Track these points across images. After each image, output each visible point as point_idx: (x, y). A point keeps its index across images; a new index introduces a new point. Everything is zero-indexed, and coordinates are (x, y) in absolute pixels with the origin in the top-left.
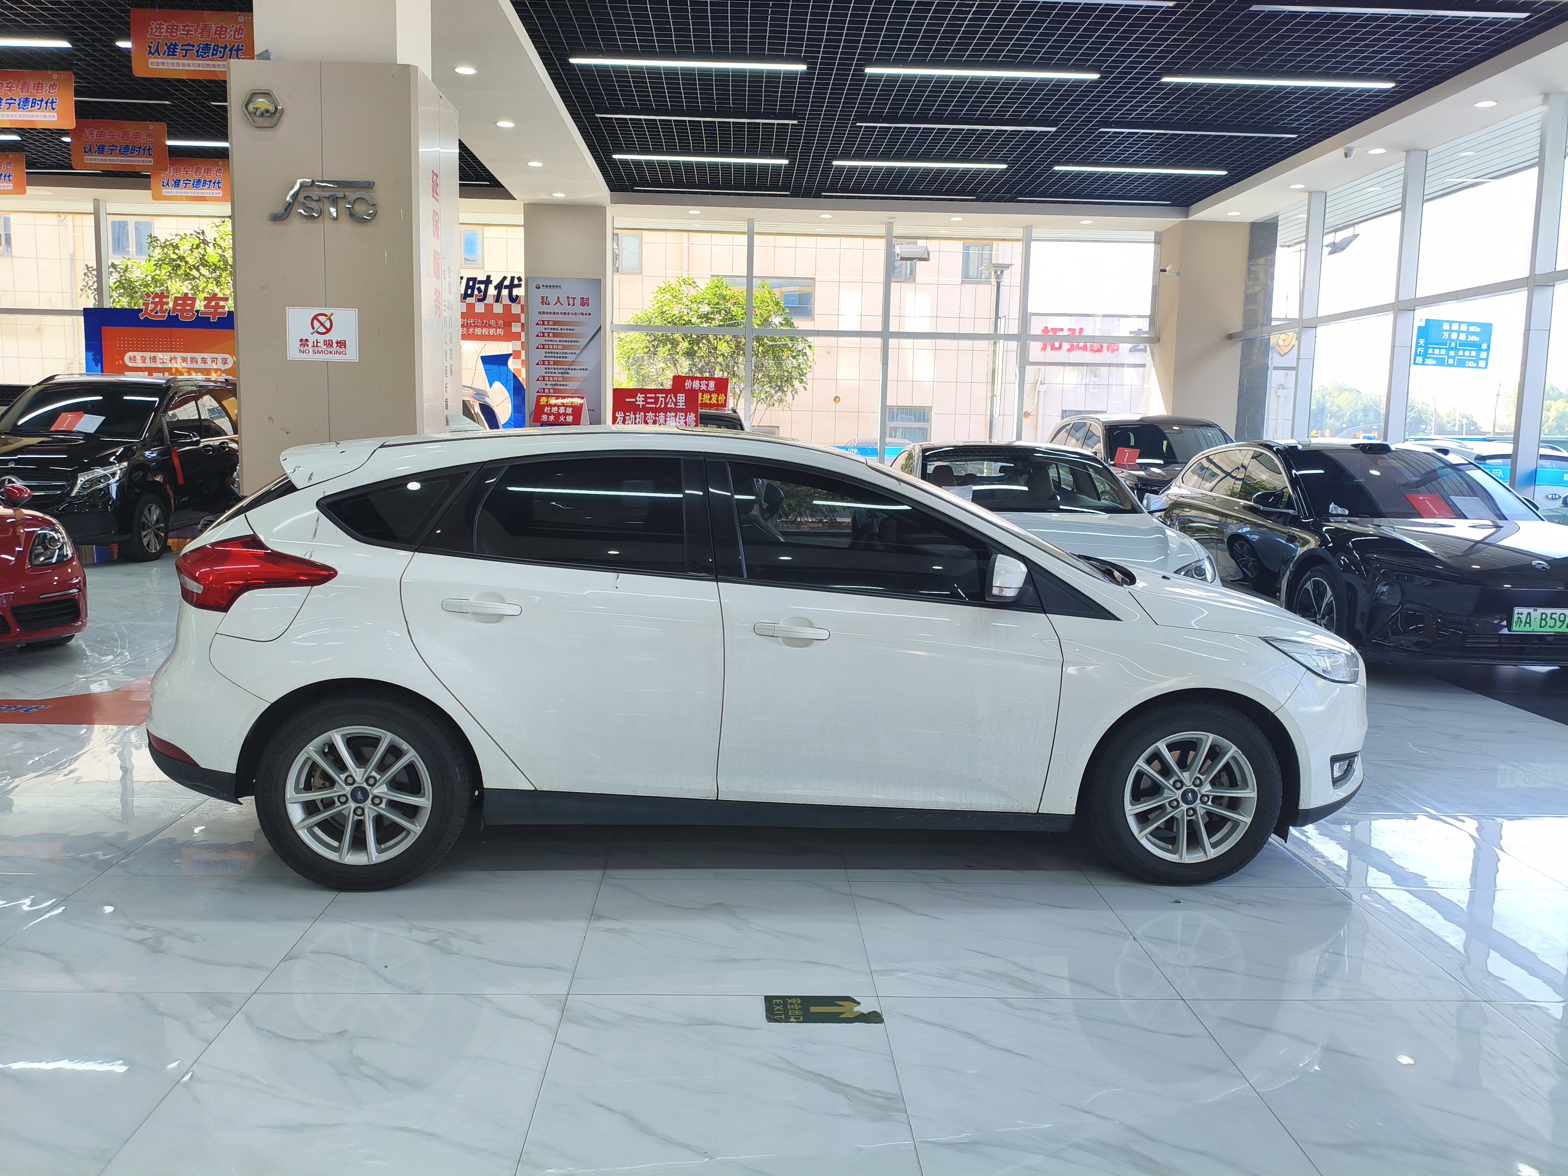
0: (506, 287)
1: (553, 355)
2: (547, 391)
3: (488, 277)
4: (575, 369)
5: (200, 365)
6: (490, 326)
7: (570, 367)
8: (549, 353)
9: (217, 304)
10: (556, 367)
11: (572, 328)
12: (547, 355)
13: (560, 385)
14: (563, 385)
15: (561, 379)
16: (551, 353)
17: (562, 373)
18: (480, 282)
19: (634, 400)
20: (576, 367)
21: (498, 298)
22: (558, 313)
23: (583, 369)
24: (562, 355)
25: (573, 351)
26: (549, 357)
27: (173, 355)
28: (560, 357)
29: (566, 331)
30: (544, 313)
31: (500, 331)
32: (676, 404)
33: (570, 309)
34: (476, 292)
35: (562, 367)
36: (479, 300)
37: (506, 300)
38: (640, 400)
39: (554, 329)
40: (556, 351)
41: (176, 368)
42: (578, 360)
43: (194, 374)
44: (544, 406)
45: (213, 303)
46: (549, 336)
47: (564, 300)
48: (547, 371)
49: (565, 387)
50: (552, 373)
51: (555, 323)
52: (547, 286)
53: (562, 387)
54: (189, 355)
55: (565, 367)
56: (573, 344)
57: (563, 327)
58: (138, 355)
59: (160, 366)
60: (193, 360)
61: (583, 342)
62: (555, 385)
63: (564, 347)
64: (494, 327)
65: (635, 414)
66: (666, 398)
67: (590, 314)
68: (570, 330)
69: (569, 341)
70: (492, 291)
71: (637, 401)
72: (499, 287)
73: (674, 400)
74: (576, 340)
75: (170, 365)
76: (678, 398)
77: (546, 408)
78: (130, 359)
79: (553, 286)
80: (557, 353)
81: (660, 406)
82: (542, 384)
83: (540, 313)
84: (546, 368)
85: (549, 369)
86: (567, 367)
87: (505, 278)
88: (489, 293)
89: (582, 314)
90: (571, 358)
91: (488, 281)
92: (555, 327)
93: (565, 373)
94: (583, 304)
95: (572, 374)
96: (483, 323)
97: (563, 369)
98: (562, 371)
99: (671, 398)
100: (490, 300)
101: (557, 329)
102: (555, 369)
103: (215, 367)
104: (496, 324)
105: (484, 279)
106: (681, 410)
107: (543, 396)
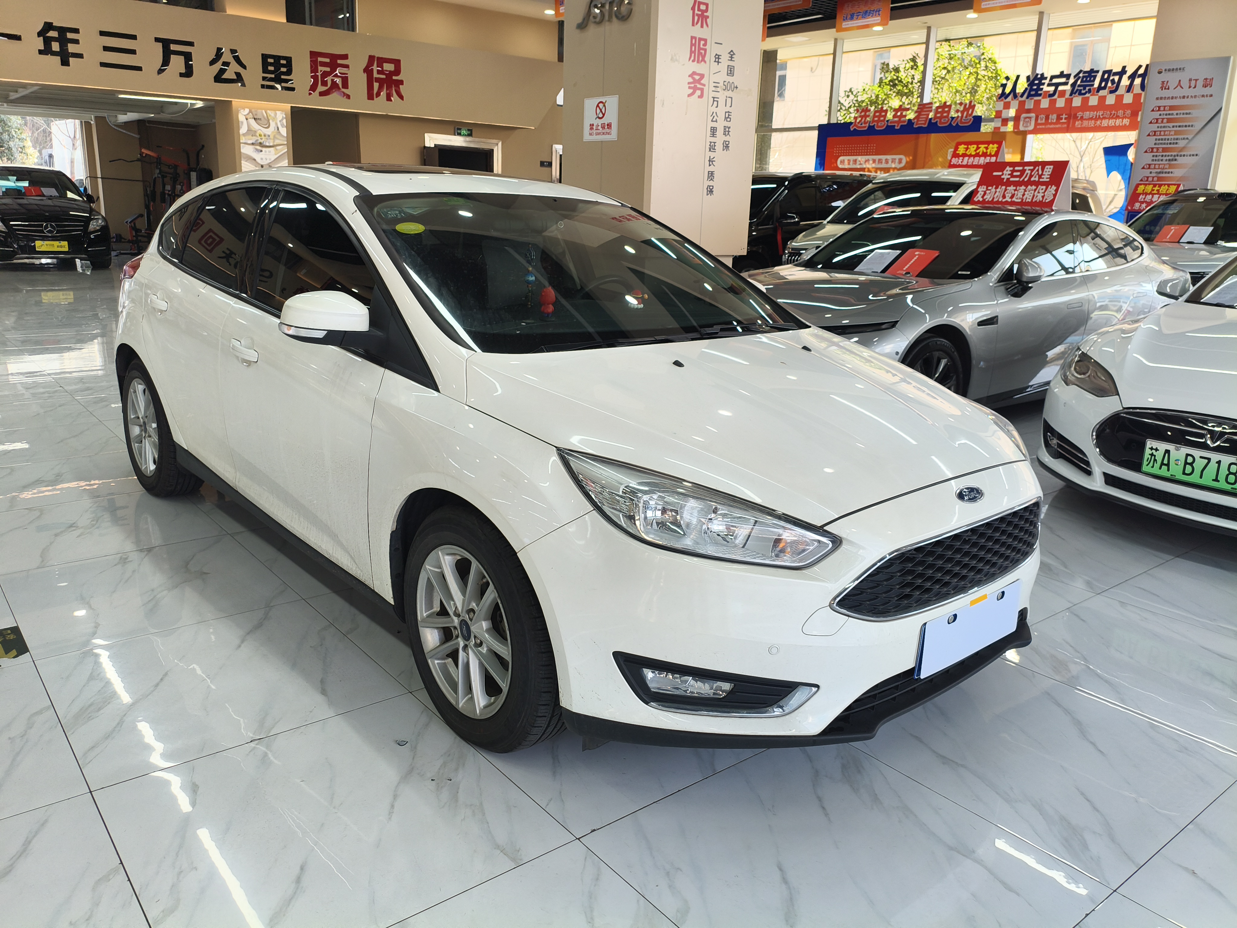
0: (1140, 76)
1: (1163, 142)
2: (1150, 179)
3: (1124, 67)
4: (1184, 156)
5: (884, 165)
6: (1118, 117)
7: (1179, 154)
8: (1159, 140)
9: (902, 114)
10: (1164, 154)
11: (1188, 111)
12: (1158, 142)
13: (1166, 173)
14: (1169, 173)
15: (1167, 166)
16: (1162, 139)
17: (1169, 160)
18: (1116, 74)
19: (1000, 173)
20: (1185, 153)
21: (1129, 88)
22: (1176, 98)
23: (1193, 155)
24: (1172, 141)
25: (1186, 137)
26: (1159, 144)
27: (867, 157)
28: (1170, 144)
29: (1182, 116)
30: (1161, 98)
31: (1126, 122)
32: (1040, 177)
33: (1192, 92)
34: (1109, 84)
35: (1170, 154)
36: (1111, 92)
37: (1137, 89)
38: (1006, 174)
39: (1169, 114)
40: (1167, 137)
41: (868, 168)
42: (1190, 145)
43: (879, 172)
44: (1140, 194)
45: (899, 114)
46: (1162, 122)
47: (1186, 84)
48: (1155, 158)
49: (1170, 175)
50: (1158, 160)
51: (1172, 108)
52: (1169, 70)
53: (1167, 175)
54: (877, 157)
55: (1173, 154)
56: (1187, 128)
57: (1178, 112)
58: (846, 158)
59: (859, 167)
60: (880, 161)
61: (1198, 126)
62: (1160, 173)
63: (1176, 133)
64: (1121, 118)
65: (996, 188)
66: (1032, 171)
67: (1211, 96)
68: (1187, 114)
69: (1182, 126)
70: (1125, 81)
71: (1003, 174)
72: (1132, 77)
73: (1040, 172)
74: (1190, 124)
75: (864, 166)
76: (1045, 170)
77: (1141, 196)
78: (841, 162)
79: (1177, 69)
80: (1168, 139)
81: (1024, 179)
82: (1147, 173)
83: (1157, 99)
84: (1153, 156)
85: (1156, 156)
86: (1175, 153)
87: (1140, 67)
88: (1121, 84)
89: (1203, 96)
90: (1182, 144)
91: (1123, 71)
92: (1171, 112)
93: (1172, 160)
94: (1205, 86)
95: (1180, 160)
96: (1111, 114)
97: (1171, 155)
98: (1170, 158)
99: (1038, 170)
100: (1121, 91)
101: (1172, 114)
102: (1162, 156)
103: (893, 166)
104: (1124, 114)
105: (1120, 70)
106: (1043, 183)
107: (1141, 184)
